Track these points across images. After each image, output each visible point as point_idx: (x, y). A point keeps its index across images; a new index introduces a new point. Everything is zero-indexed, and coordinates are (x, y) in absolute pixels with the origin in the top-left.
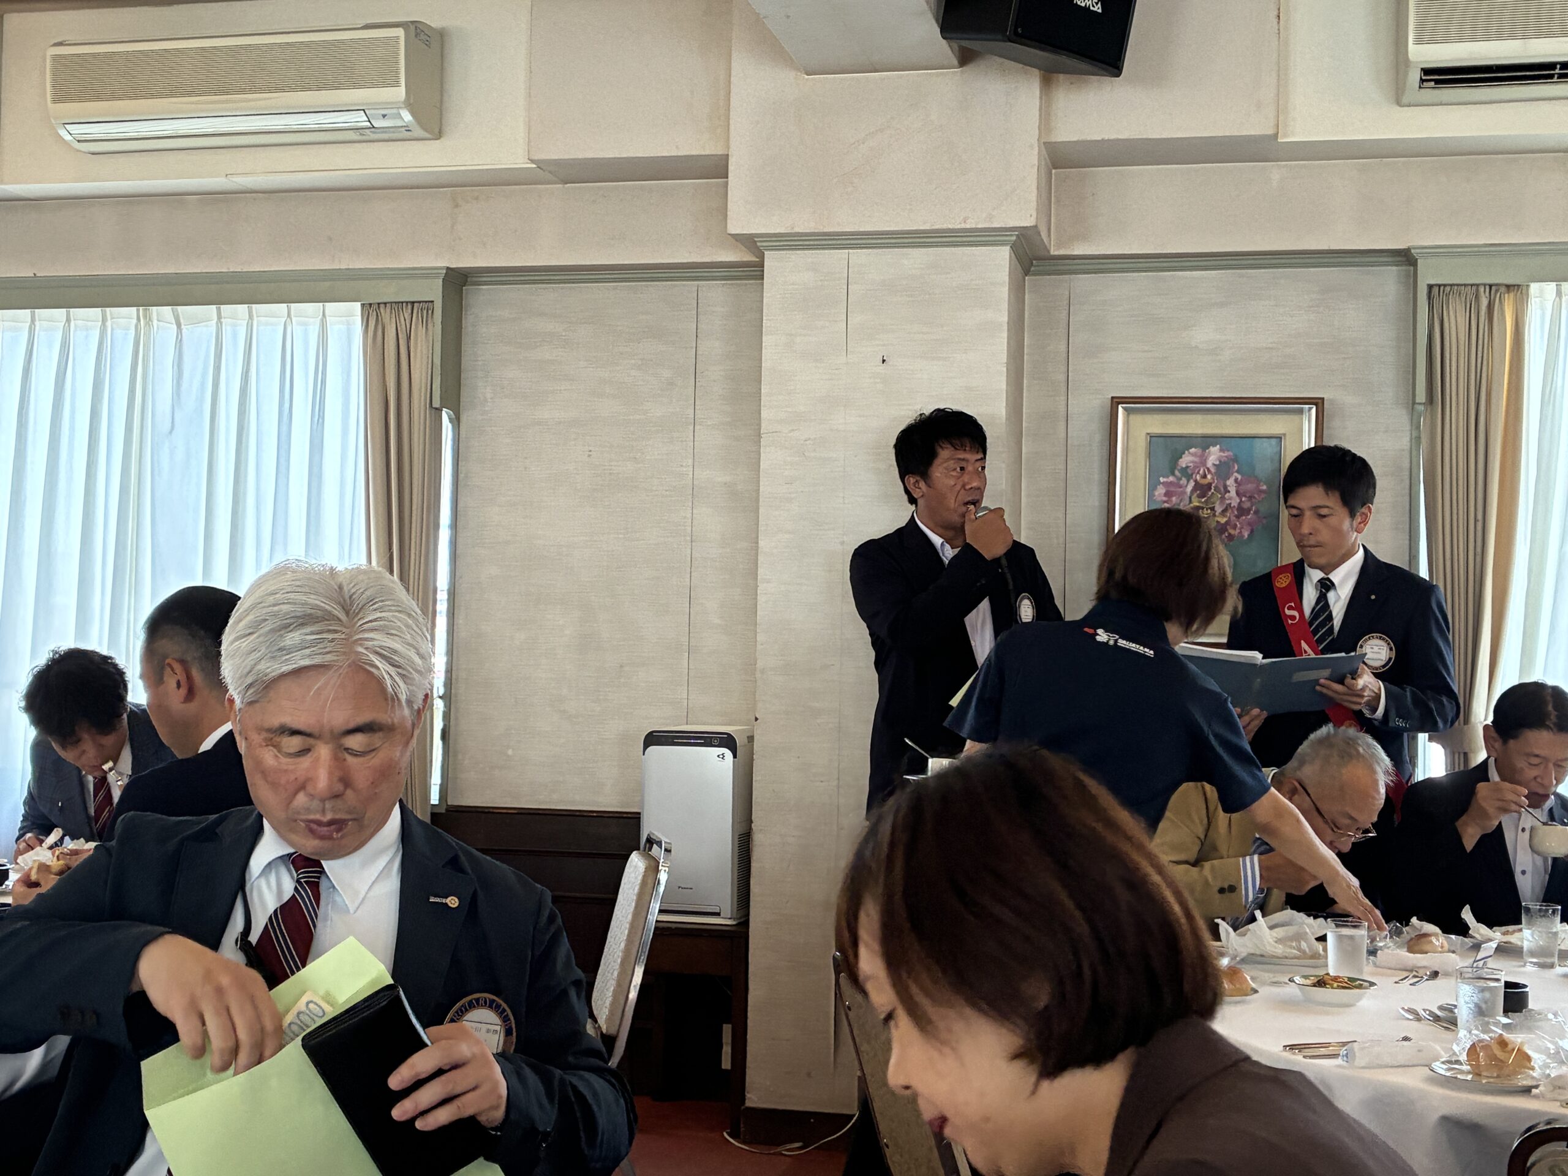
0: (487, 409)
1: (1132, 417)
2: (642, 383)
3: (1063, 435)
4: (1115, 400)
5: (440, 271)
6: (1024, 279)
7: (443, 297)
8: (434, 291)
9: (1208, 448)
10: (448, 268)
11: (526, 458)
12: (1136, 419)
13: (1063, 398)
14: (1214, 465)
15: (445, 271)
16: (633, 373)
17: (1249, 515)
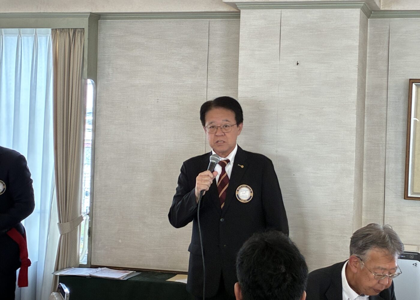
0: (110, 79)
1: (419, 89)
2: (182, 67)
3: (385, 97)
5: (87, 14)
6: (367, 20)
7: (89, 26)
8: (84, 24)
10: (91, 13)
11: (128, 102)
13: (386, 78)
15: (89, 14)
16: (178, 62)
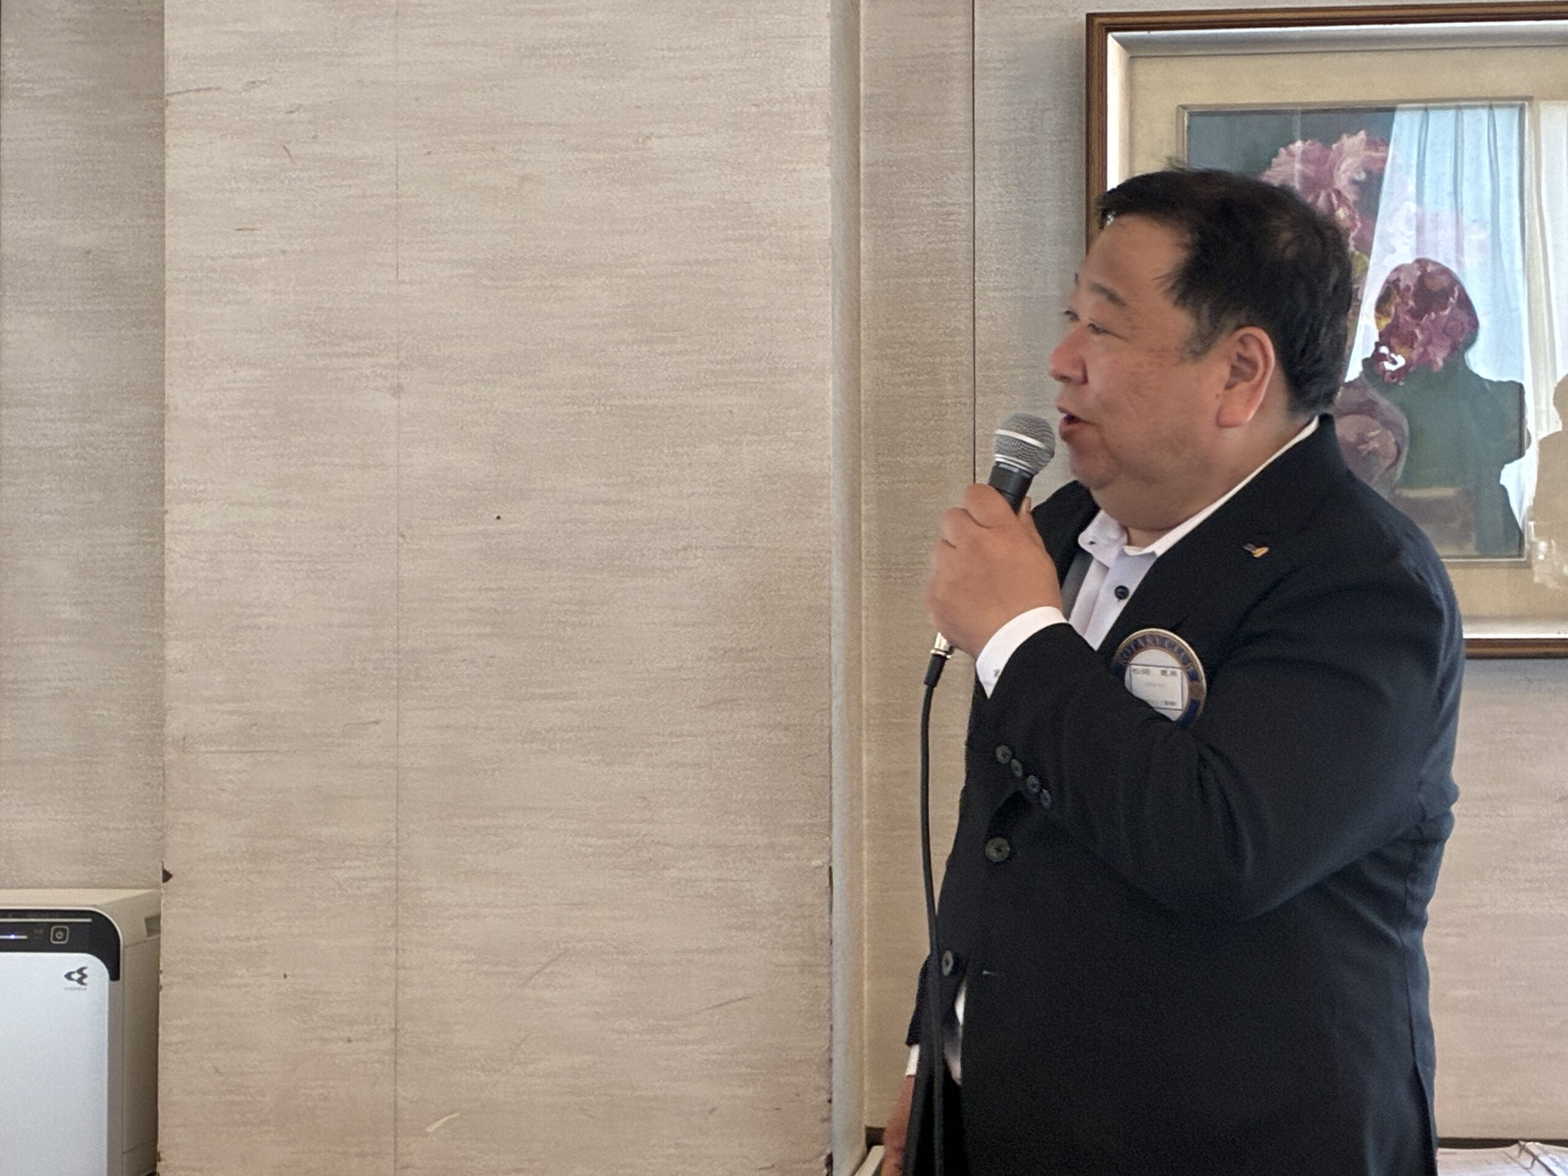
1: (1141, 67)
3: (964, 116)
4: (1098, 21)
9: (1338, 138)
12: (1153, 71)
13: (962, 20)
14: (1354, 182)
17: (1445, 308)
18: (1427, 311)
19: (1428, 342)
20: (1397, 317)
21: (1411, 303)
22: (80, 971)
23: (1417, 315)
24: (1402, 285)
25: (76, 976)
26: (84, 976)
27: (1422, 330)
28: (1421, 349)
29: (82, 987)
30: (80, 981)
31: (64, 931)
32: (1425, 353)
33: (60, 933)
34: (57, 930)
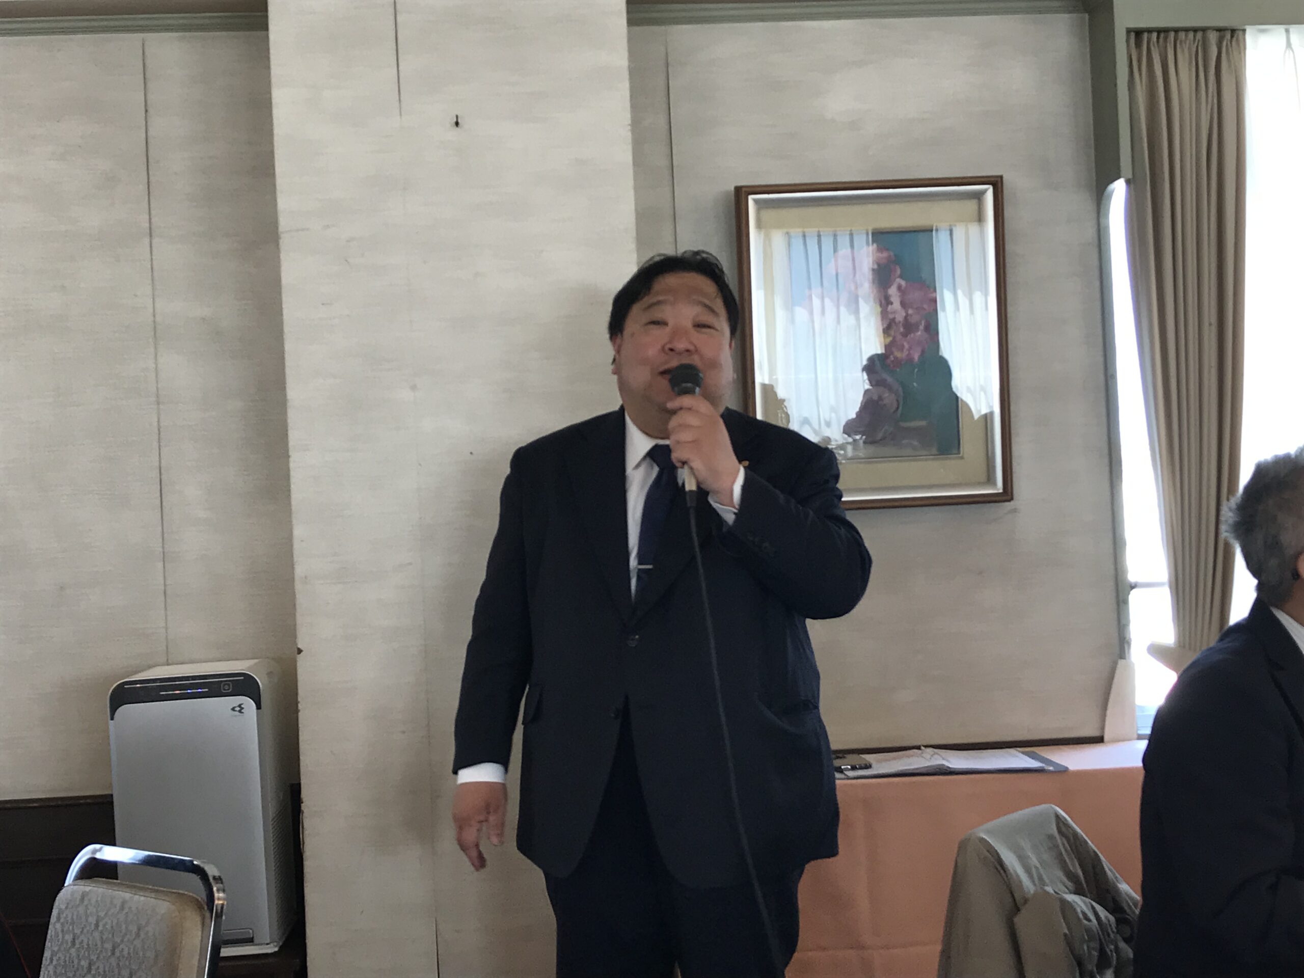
1: (764, 213)
4: (743, 190)
17: (918, 331)
18: (910, 333)
19: (910, 348)
20: (894, 338)
21: (902, 330)
22: (240, 706)
23: (905, 335)
24: (897, 320)
25: (238, 709)
26: (243, 708)
27: (908, 343)
28: (907, 353)
29: (242, 714)
30: (240, 711)
31: (229, 685)
32: (909, 354)
33: (226, 686)
34: (225, 685)
